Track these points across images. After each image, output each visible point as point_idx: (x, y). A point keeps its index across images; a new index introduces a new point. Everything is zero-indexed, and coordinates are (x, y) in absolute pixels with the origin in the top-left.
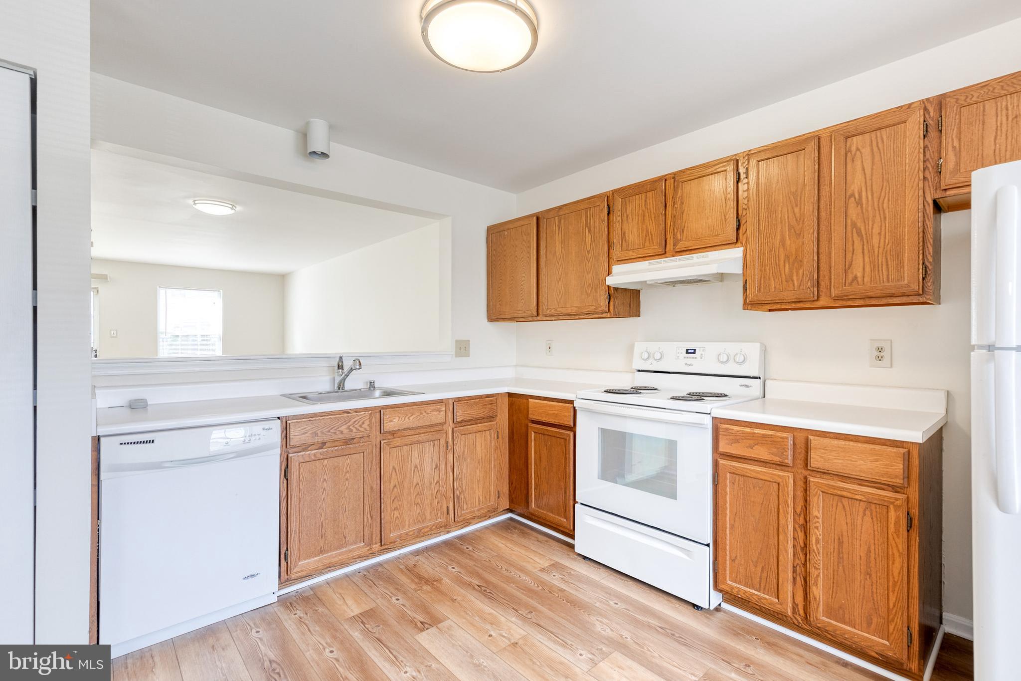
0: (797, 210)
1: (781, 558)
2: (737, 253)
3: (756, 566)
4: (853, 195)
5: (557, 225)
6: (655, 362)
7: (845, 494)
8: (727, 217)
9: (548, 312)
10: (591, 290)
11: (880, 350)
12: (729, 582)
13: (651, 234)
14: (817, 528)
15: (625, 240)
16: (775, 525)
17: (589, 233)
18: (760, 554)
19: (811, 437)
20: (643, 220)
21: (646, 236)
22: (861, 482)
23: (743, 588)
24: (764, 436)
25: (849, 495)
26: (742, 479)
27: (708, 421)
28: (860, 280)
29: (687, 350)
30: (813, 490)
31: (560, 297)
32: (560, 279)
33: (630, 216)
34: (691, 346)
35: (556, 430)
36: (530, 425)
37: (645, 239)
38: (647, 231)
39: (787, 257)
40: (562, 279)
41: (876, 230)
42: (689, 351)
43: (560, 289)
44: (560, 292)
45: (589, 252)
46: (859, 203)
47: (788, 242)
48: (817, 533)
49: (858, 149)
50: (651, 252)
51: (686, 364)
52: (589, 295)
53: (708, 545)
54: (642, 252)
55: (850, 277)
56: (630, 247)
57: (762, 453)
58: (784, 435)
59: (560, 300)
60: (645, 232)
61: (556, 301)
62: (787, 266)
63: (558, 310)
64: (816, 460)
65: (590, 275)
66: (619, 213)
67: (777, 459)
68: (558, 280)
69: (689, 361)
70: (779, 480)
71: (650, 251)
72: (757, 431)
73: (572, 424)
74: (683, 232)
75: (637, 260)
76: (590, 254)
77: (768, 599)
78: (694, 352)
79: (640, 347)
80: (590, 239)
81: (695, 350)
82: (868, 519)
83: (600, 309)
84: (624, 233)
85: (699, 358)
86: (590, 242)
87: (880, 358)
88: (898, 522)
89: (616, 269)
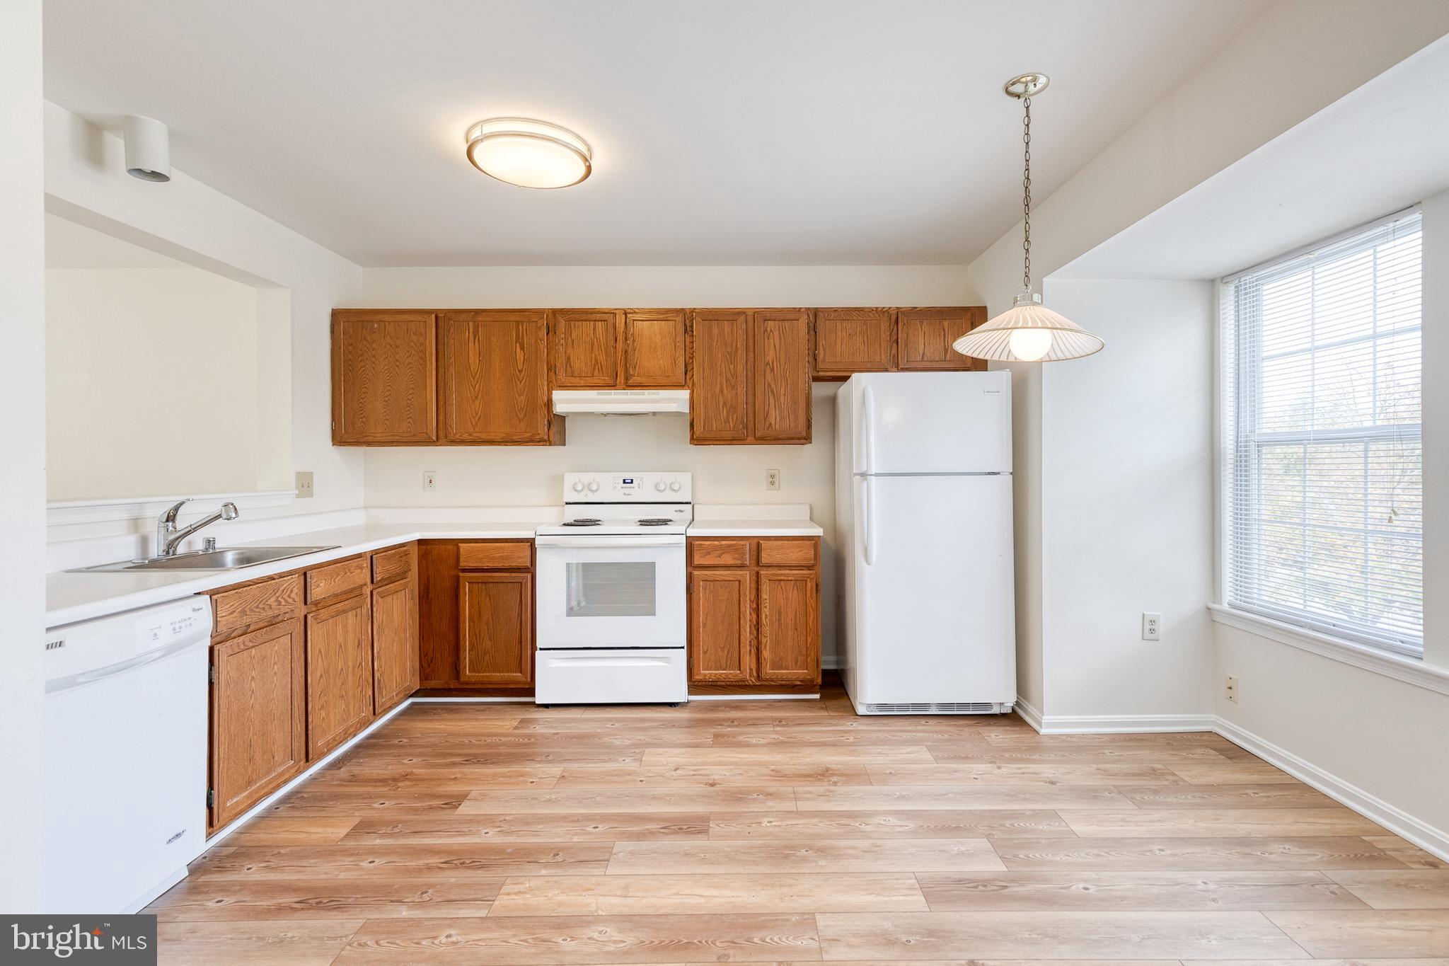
0: (732, 367)
1: (742, 637)
2: (685, 394)
3: (723, 651)
4: (768, 364)
5: (471, 331)
6: (590, 494)
7: (782, 578)
8: (677, 362)
9: (457, 436)
10: (525, 415)
11: (772, 477)
12: (702, 672)
13: (601, 365)
14: (766, 607)
15: (570, 366)
16: (737, 614)
17: (521, 349)
18: (726, 640)
19: (761, 542)
20: (592, 348)
21: (595, 364)
22: (790, 567)
23: (714, 672)
24: (729, 546)
25: (785, 578)
26: (712, 583)
27: (683, 540)
28: (773, 426)
29: (624, 480)
30: (763, 580)
31: (477, 419)
32: (476, 398)
33: (575, 341)
34: (628, 476)
35: (506, 574)
36: (461, 574)
37: (594, 369)
38: (596, 360)
39: (725, 404)
40: (479, 398)
41: (782, 392)
42: (626, 481)
43: (477, 409)
44: (476, 414)
45: (520, 371)
46: (772, 370)
47: (725, 391)
48: (765, 611)
49: (771, 331)
50: (601, 382)
51: (624, 494)
52: (521, 420)
53: (683, 648)
54: (591, 381)
55: (767, 423)
56: (576, 374)
57: (728, 559)
58: (743, 543)
59: (476, 424)
60: (593, 361)
61: (470, 424)
62: (725, 410)
63: (475, 435)
64: (765, 559)
65: (522, 398)
66: (563, 336)
67: (738, 562)
68: (474, 398)
69: (627, 491)
70: (740, 578)
71: (600, 381)
72: (723, 543)
73: (529, 564)
74: (635, 367)
75: (585, 388)
76: (523, 373)
77: (731, 673)
78: (632, 482)
79: (570, 479)
80: (522, 357)
81: (632, 480)
82: (795, 592)
83: (538, 437)
84: (569, 358)
85: (636, 487)
86: (522, 359)
87: (772, 483)
88: (811, 589)
89: (557, 395)
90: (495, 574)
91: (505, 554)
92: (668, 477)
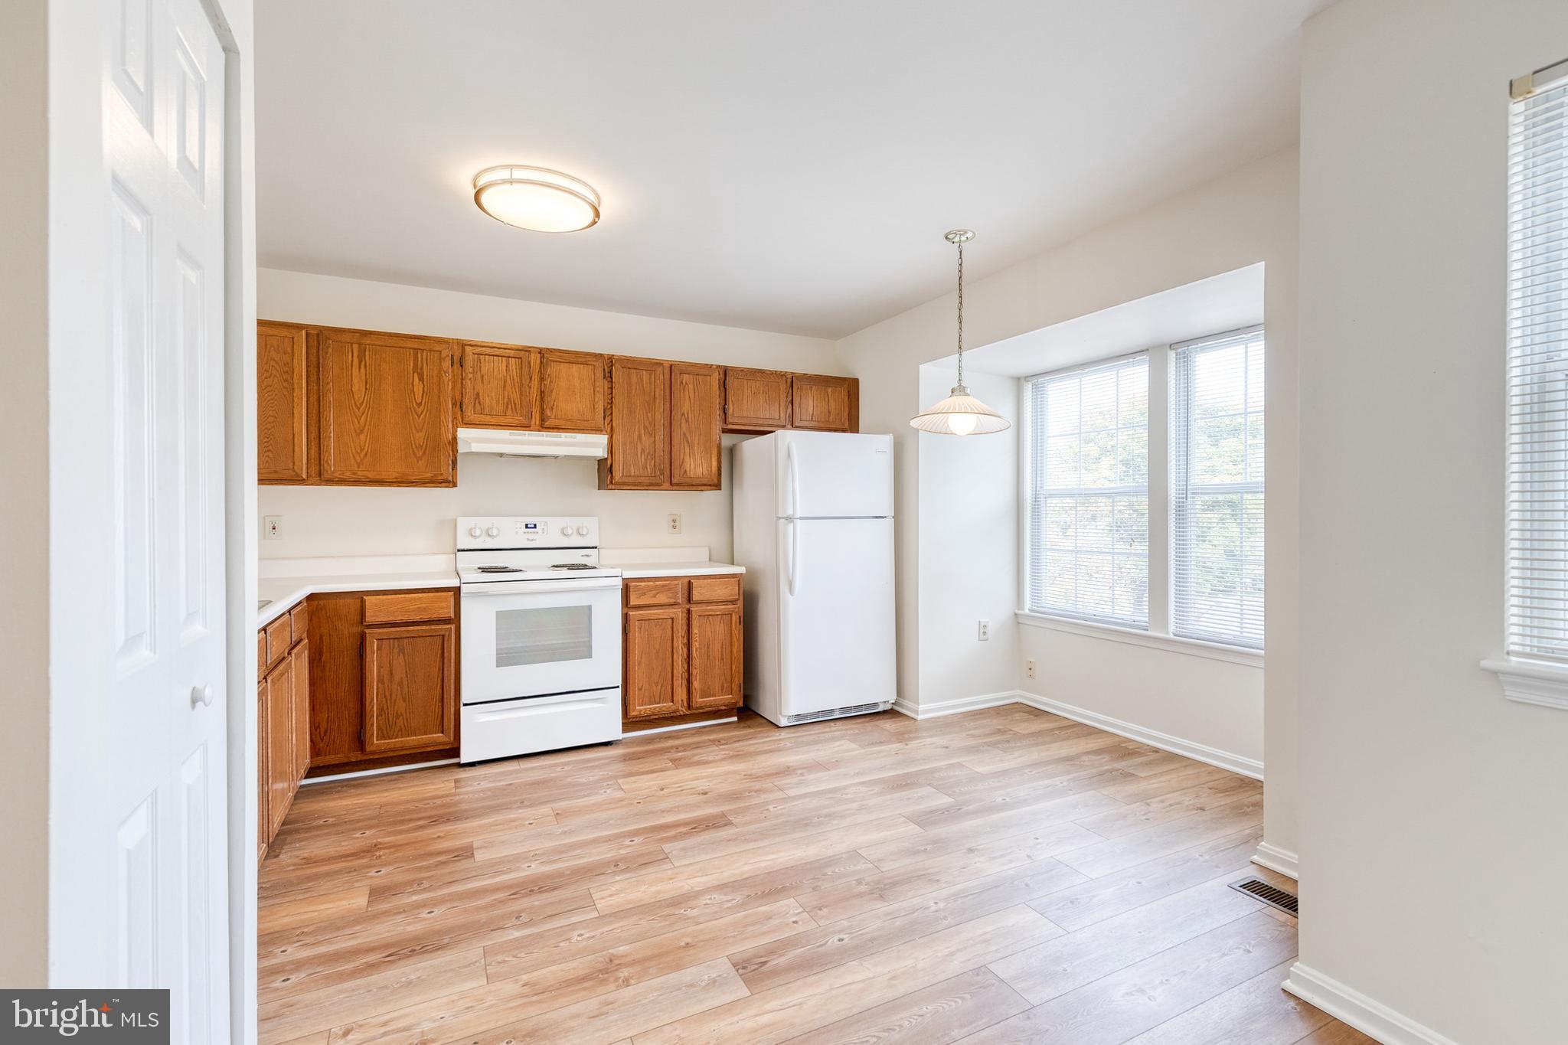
0: (650, 415)
1: (675, 671)
2: (603, 439)
3: (657, 686)
4: (683, 414)
5: (355, 354)
6: (488, 539)
7: (711, 613)
8: (596, 407)
9: (337, 475)
10: (425, 452)
11: (674, 521)
12: (638, 708)
13: (515, 404)
14: (696, 641)
15: (479, 403)
16: (670, 650)
17: (420, 380)
18: (660, 675)
19: (692, 581)
20: (505, 386)
21: (508, 404)
22: (717, 602)
23: (648, 707)
24: (664, 586)
25: (713, 613)
26: (647, 622)
27: (619, 582)
28: (688, 473)
29: (527, 525)
30: (694, 616)
31: (362, 456)
32: (362, 431)
33: (485, 377)
34: (531, 521)
35: (424, 627)
36: (367, 631)
37: (507, 407)
38: (509, 399)
39: (643, 451)
40: (365, 431)
41: (696, 442)
42: (529, 526)
43: (362, 443)
44: (362, 450)
45: (419, 405)
46: (687, 421)
47: (643, 439)
48: (696, 645)
49: (686, 383)
50: (514, 422)
51: (528, 540)
52: (419, 459)
53: (618, 687)
54: (502, 420)
55: (683, 471)
56: (486, 411)
57: (662, 599)
58: (676, 582)
59: (361, 460)
60: (506, 400)
61: (353, 461)
62: (643, 456)
63: (360, 473)
64: (696, 596)
65: (422, 434)
66: (471, 370)
67: (672, 601)
68: (358, 431)
69: (531, 536)
70: (673, 616)
71: (511, 421)
72: (657, 583)
73: (452, 615)
74: (552, 409)
75: (495, 427)
76: (422, 407)
77: (665, 706)
78: (535, 526)
79: (464, 524)
80: (421, 389)
81: (535, 525)
82: (722, 625)
83: (440, 478)
84: (478, 394)
85: (540, 532)
86: (421, 392)
87: (674, 527)
88: (736, 622)
89: (463, 433)
90: (411, 628)
91: (424, 605)
92: (572, 523)
